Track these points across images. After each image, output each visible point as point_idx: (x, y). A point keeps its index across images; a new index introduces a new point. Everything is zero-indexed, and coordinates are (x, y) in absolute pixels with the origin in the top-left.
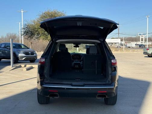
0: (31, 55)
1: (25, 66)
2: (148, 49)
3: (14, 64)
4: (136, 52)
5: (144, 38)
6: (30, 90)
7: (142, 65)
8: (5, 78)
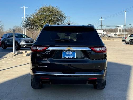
0: (31, 43)
1: (26, 52)
2: (126, 38)
3: (16, 51)
4: (116, 40)
5: (121, 29)
6: (27, 75)
7: (122, 51)
8: (7, 63)
